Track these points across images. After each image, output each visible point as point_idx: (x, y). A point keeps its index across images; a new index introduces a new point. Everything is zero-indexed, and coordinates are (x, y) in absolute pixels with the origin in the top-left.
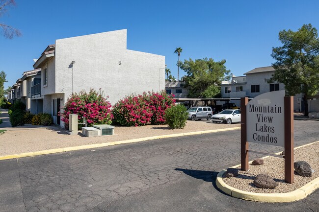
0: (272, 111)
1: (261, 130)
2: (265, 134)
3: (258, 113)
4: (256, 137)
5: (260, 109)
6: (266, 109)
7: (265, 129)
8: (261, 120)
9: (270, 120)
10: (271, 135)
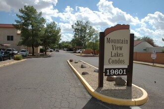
0: (122, 43)
1: (115, 56)
2: (117, 58)
3: (113, 44)
4: (110, 61)
5: (114, 41)
6: (118, 41)
7: (117, 55)
8: (114, 49)
9: (121, 49)
10: (121, 58)
